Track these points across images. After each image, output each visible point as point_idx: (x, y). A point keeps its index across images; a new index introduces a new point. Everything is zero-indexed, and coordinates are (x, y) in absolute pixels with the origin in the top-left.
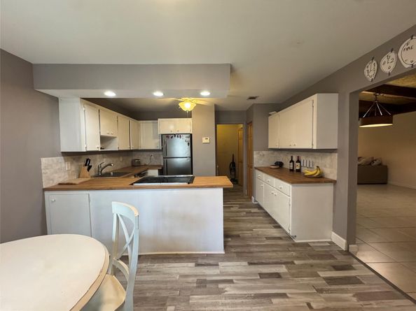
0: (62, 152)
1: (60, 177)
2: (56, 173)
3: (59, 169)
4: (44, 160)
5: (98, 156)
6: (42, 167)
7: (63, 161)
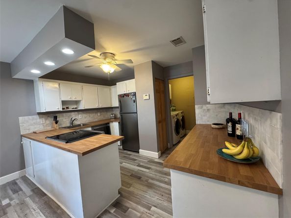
0: (38, 113)
1: (35, 128)
2: (32, 125)
3: (34, 123)
4: (21, 118)
5: (73, 113)
6: (20, 122)
7: (38, 118)
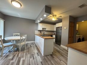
0: (38, 30)
4: (35, 31)
